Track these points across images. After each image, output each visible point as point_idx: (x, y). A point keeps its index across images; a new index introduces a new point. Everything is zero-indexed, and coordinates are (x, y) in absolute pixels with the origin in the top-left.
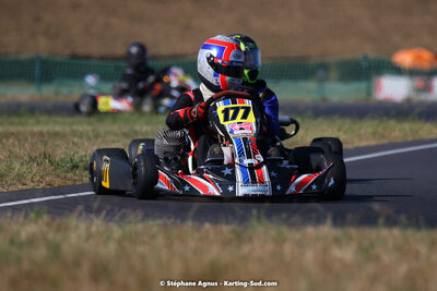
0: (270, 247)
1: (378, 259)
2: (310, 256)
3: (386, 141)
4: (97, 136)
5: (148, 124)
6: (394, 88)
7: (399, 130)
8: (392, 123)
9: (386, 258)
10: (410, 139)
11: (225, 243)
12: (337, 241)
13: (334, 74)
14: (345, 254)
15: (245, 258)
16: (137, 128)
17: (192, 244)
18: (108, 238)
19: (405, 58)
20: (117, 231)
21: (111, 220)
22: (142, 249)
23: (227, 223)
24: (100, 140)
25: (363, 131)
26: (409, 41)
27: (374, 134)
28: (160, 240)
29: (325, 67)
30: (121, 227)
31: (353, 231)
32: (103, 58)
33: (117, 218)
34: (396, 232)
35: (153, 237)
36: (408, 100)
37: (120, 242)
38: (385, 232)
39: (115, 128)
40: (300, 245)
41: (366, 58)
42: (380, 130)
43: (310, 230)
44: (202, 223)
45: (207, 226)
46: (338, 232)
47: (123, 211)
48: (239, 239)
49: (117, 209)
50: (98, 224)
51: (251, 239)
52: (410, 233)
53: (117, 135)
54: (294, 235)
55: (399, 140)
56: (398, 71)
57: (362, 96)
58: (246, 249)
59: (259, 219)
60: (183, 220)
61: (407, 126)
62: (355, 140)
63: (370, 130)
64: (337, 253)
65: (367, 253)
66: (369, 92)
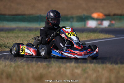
0: (57, 69)
1: (87, 72)
2: (68, 72)
3: (90, 39)
4: (8, 37)
5: (22, 34)
6: (92, 24)
7: (93, 36)
8: (91, 34)
9: (90, 72)
10: (97, 38)
11: (44, 68)
12: (76, 67)
13: (75, 20)
14: (78, 71)
15: (50, 72)
16: (19, 35)
17: (35, 68)
18: (11, 67)
19: (95, 15)
20: (13, 65)
21: (11, 61)
22: (20, 70)
23: (45, 62)
24: (8, 39)
25: (83, 36)
26: (96, 10)
27: (86, 37)
28: (26, 67)
29: (72, 18)
30: (14, 63)
31: (81, 65)
32: (9, 15)
33: (13, 61)
34: (93, 65)
35: (24, 66)
36: (96, 27)
37: (14, 68)
38: (89, 65)
39: (13, 35)
40: (66, 68)
41: (84, 15)
42: (88, 36)
43: (68, 64)
44: (38, 62)
45: (39, 63)
46: (76, 65)
47: (15, 59)
48: (48, 67)
49: (13, 58)
50: (8, 62)
51: (51, 67)
52: (97, 65)
53: (13, 37)
54: (64, 66)
55: (93, 39)
56: (93, 19)
57: (83, 26)
58: (50, 70)
59: (54, 61)
60: (32, 61)
61: (96, 35)
62: (81, 38)
63: (85, 36)
64: (76, 71)
65: (84, 71)
66: (85, 25)
